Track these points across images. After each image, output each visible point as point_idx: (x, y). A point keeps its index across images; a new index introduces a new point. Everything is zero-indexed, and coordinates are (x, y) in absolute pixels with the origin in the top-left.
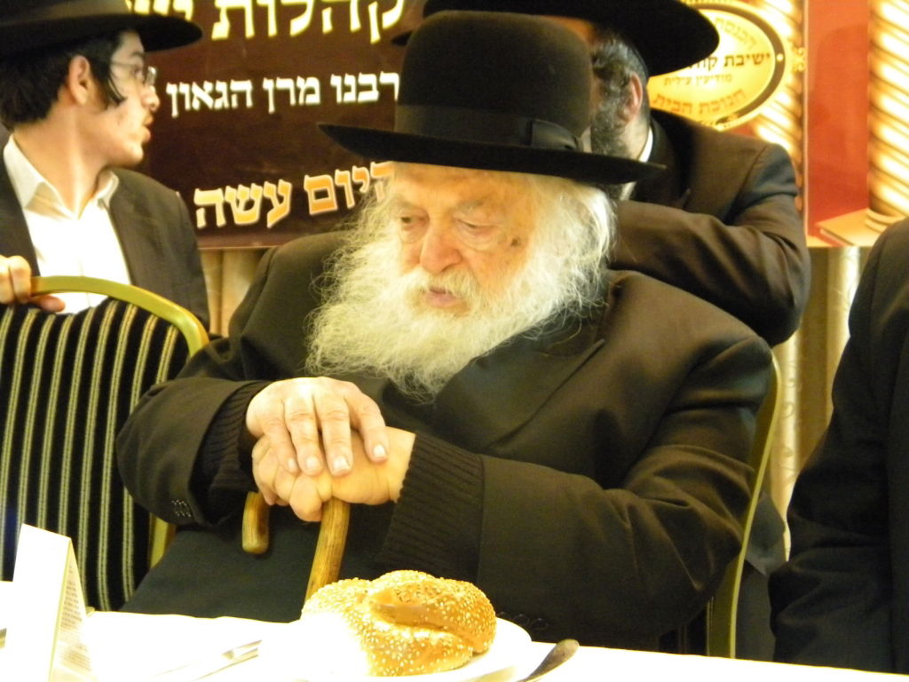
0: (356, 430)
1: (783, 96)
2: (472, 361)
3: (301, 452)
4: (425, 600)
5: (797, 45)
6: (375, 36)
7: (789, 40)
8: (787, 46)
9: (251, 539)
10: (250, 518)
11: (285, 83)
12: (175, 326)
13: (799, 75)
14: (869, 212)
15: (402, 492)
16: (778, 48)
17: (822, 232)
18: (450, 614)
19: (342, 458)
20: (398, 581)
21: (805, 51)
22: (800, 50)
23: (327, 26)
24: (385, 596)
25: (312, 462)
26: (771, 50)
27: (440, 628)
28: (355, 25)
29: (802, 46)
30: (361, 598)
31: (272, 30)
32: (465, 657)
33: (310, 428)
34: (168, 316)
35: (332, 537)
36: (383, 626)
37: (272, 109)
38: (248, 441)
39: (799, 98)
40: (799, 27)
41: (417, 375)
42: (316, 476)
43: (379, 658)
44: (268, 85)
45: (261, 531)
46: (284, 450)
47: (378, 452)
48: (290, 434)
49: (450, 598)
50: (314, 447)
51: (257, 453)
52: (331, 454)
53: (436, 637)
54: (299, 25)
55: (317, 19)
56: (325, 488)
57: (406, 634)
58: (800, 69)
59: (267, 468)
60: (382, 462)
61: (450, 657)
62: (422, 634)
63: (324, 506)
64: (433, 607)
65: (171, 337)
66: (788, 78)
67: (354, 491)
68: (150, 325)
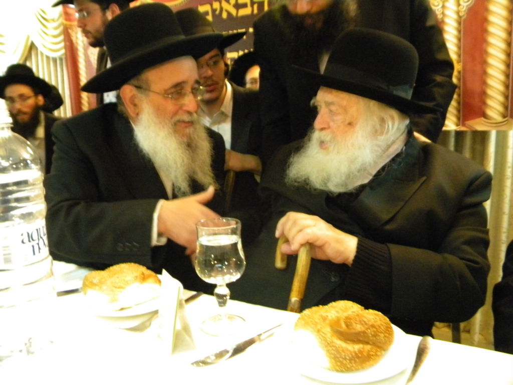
5: (459, 62)
7: (456, 60)
13: (459, 72)
14: (483, 118)
17: (466, 125)
18: (373, 336)
21: (461, 64)
22: (460, 64)
40: (459, 56)
53: (365, 348)
57: (350, 347)
58: (460, 70)
64: (364, 332)
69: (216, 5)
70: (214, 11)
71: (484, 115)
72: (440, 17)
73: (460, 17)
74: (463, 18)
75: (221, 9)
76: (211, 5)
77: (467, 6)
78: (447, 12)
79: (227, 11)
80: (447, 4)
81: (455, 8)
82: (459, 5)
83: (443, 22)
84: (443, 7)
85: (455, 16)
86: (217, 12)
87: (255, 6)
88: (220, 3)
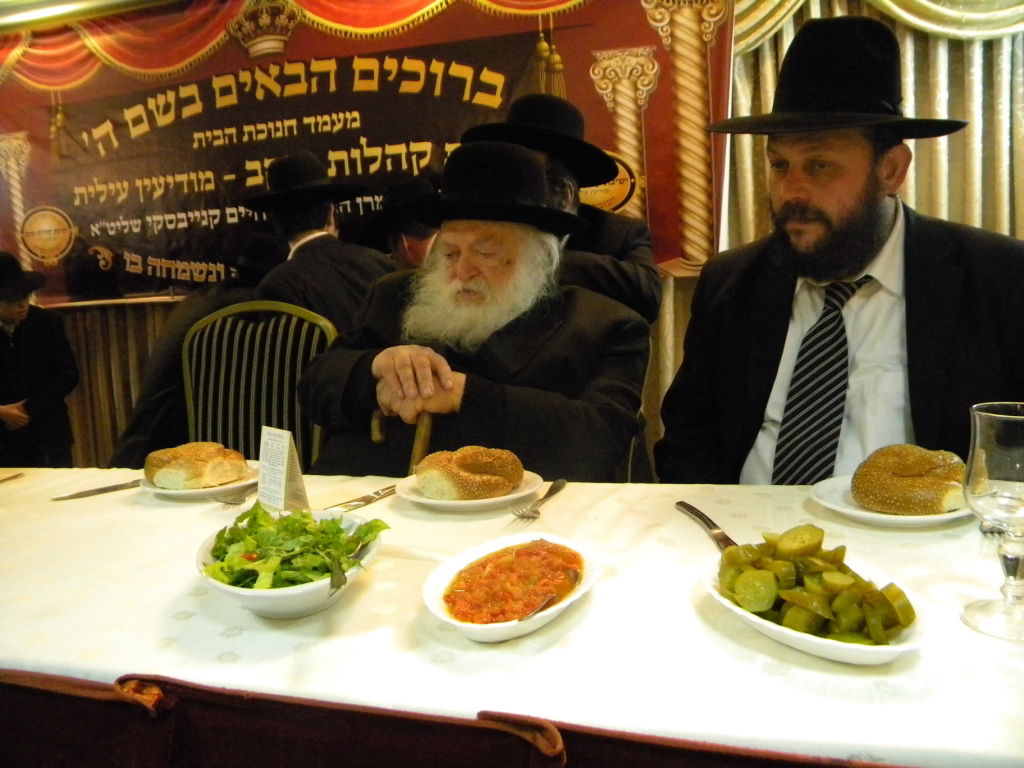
0: (435, 373)
1: (635, 200)
2: (493, 334)
3: (405, 386)
4: (485, 459)
5: (641, 174)
6: (416, 172)
7: (637, 172)
8: (636, 175)
9: (376, 435)
10: (375, 424)
11: (368, 199)
12: (319, 326)
13: (643, 190)
15: (462, 406)
16: (632, 175)
18: (500, 467)
19: (428, 388)
20: (467, 451)
21: (645, 177)
22: (643, 177)
23: (389, 168)
24: (464, 458)
25: (412, 391)
26: (627, 175)
27: (495, 474)
28: (405, 166)
29: (644, 174)
30: (450, 460)
31: (360, 171)
32: (509, 489)
33: (409, 372)
34: (314, 321)
35: (423, 432)
36: (464, 474)
37: (362, 213)
38: (374, 381)
39: (643, 201)
40: (641, 165)
41: (462, 342)
42: (414, 399)
43: (464, 491)
44: (359, 200)
45: (382, 431)
46: (395, 386)
47: (450, 383)
48: (398, 377)
49: (500, 458)
50: (412, 382)
51: (379, 387)
52: (422, 386)
53: (494, 479)
54: (374, 168)
55: (383, 164)
56: (419, 405)
57: (477, 478)
58: (644, 186)
59: (385, 395)
60: (451, 389)
61: (502, 489)
62: (485, 477)
63: (419, 415)
64: (491, 463)
65: (317, 333)
66: (637, 191)
67: (434, 406)
68: (306, 326)
69: (245, 77)
70: (241, 86)
71: (684, 255)
72: (610, 105)
73: (639, 107)
74: (642, 110)
75: (254, 83)
76: (237, 77)
77: (647, 91)
78: (619, 99)
79: (263, 86)
80: (619, 87)
81: (630, 93)
82: (636, 89)
83: (615, 113)
84: (614, 90)
85: (631, 105)
86: (247, 89)
87: (314, 81)
88: (253, 73)
